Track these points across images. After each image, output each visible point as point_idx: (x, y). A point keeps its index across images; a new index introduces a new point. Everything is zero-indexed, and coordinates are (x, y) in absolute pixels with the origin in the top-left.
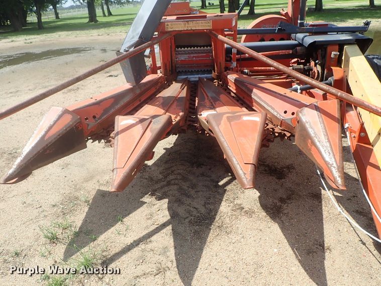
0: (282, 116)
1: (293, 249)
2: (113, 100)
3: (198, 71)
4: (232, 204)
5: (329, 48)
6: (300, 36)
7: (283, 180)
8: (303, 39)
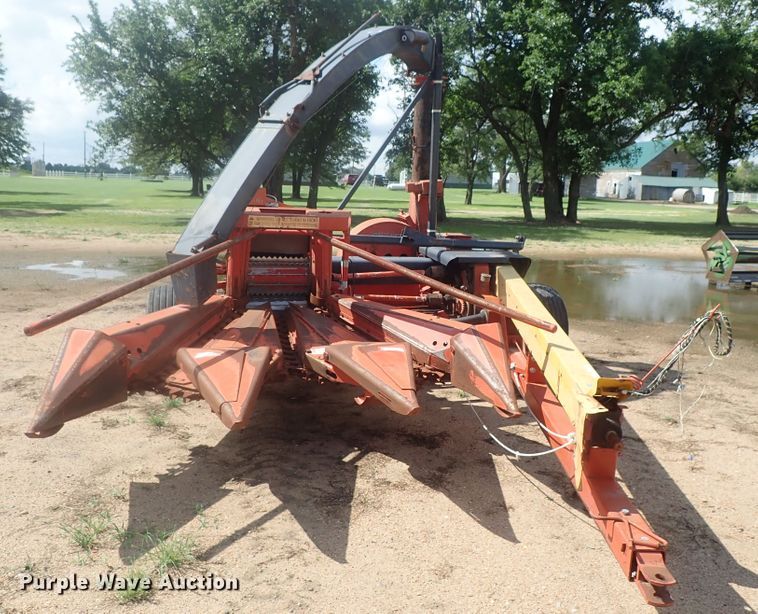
0: (429, 349)
1: (468, 513)
2: (162, 327)
3: (282, 295)
4: (371, 480)
5: (477, 269)
6: (434, 250)
7: (437, 449)
8: (439, 256)
